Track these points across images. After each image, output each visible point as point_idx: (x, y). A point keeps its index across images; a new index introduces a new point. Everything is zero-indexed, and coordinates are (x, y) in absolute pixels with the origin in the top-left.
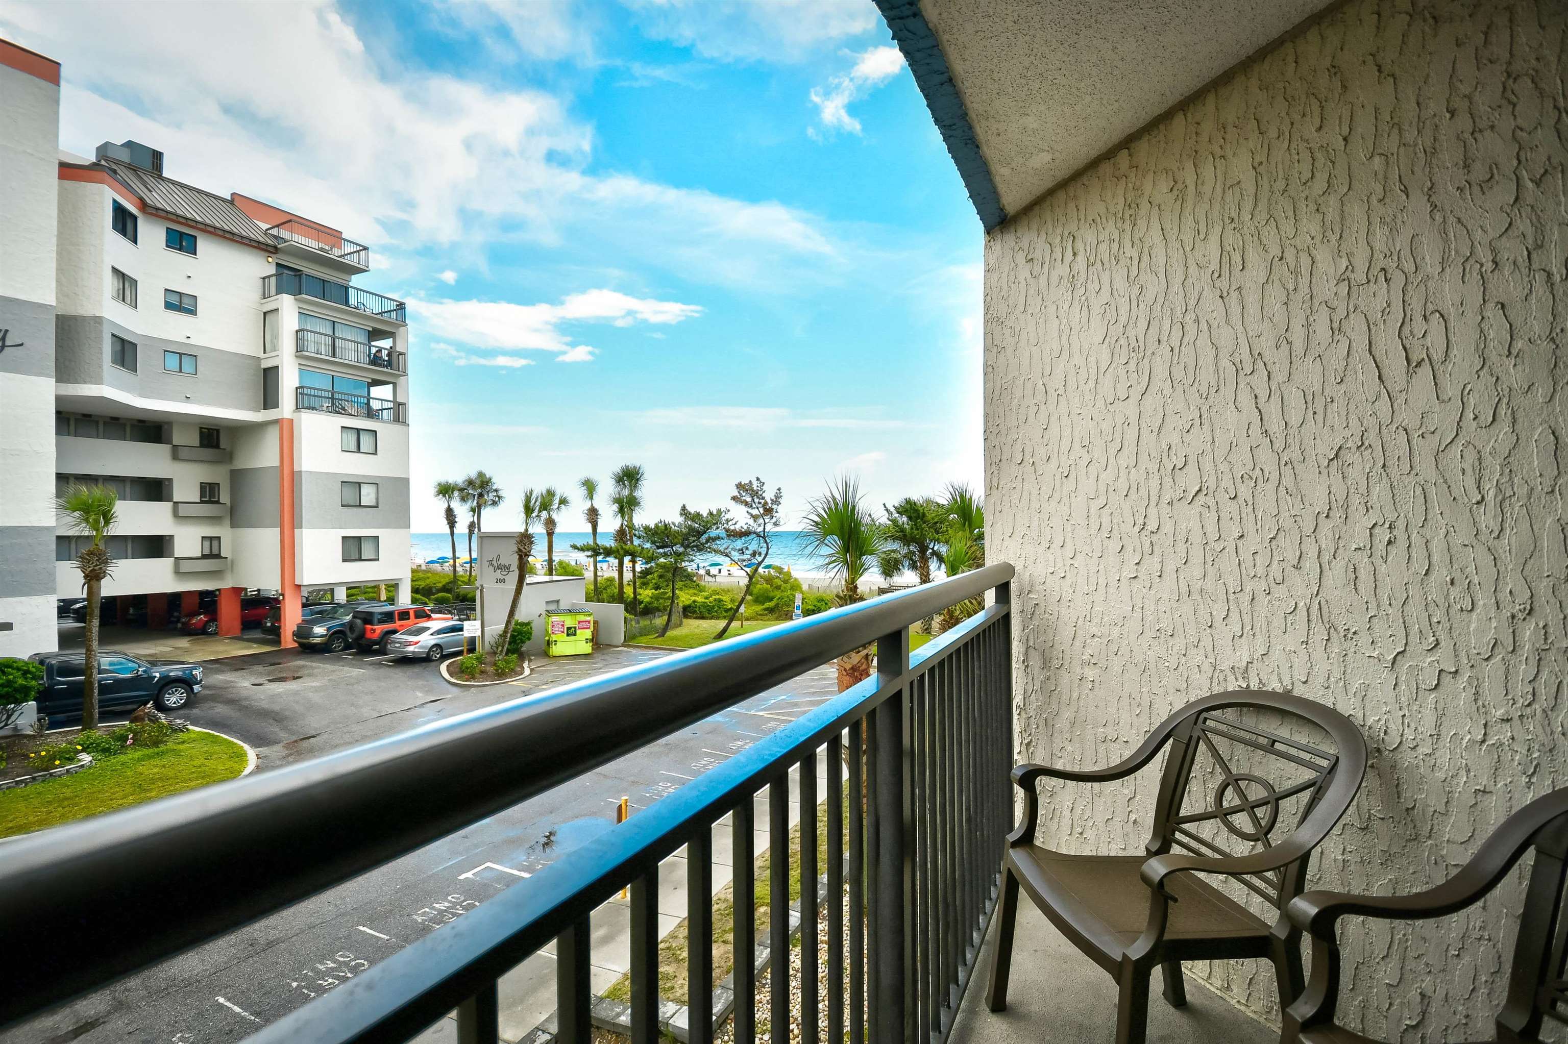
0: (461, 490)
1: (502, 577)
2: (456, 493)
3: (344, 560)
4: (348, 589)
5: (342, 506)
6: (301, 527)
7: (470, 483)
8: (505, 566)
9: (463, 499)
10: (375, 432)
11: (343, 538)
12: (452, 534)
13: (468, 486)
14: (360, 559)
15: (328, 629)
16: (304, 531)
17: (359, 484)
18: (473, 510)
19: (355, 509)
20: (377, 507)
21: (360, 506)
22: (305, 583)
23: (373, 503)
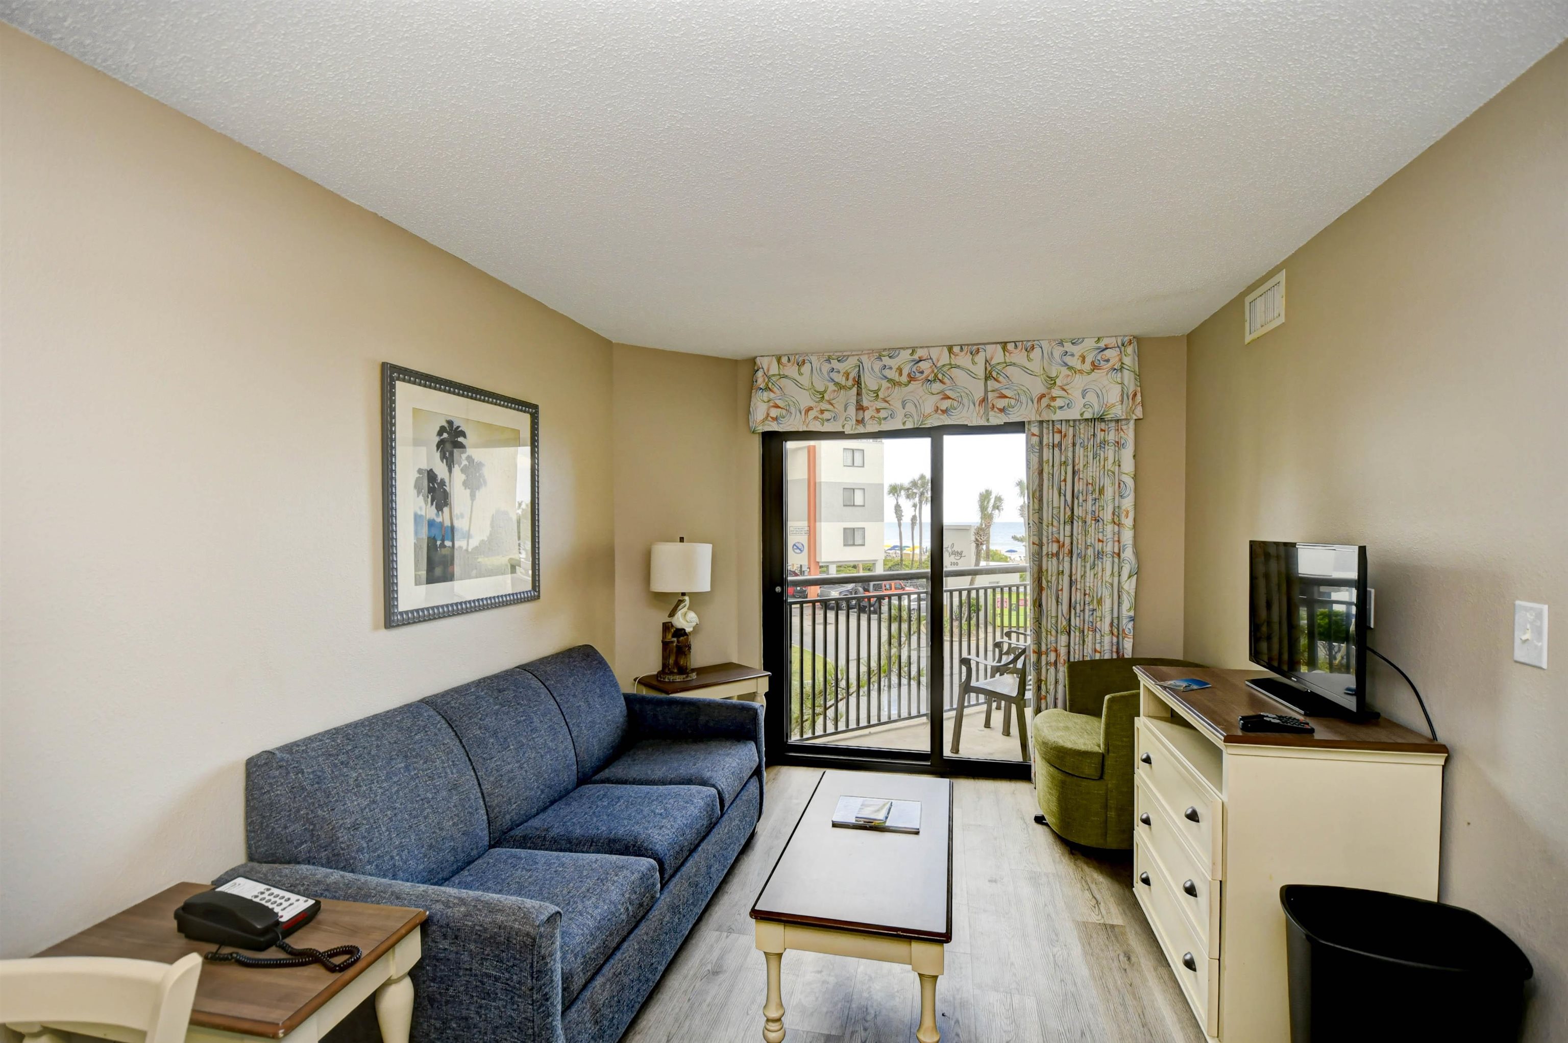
0: (908, 489)
1: (956, 561)
2: (903, 493)
3: (845, 545)
4: (838, 567)
5: (844, 506)
6: (820, 521)
7: (914, 484)
8: (958, 552)
9: (908, 497)
10: (863, 450)
11: (845, 529)
12: (900, 525)
13: (912, 486)
14: (854, 545)
15: (840, 593)
16: (823, 523)
17: (854, 489)
18: (915, 506)
19: (851, 508)
20: (864, 506)
21: (854, 505)
22: (823, 561)
23: (862, 504)
